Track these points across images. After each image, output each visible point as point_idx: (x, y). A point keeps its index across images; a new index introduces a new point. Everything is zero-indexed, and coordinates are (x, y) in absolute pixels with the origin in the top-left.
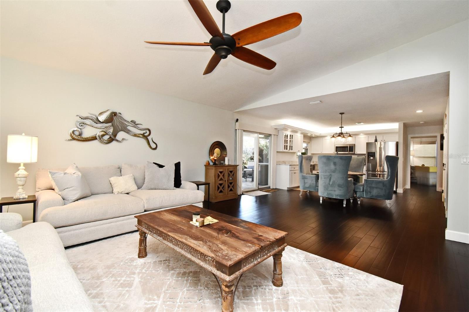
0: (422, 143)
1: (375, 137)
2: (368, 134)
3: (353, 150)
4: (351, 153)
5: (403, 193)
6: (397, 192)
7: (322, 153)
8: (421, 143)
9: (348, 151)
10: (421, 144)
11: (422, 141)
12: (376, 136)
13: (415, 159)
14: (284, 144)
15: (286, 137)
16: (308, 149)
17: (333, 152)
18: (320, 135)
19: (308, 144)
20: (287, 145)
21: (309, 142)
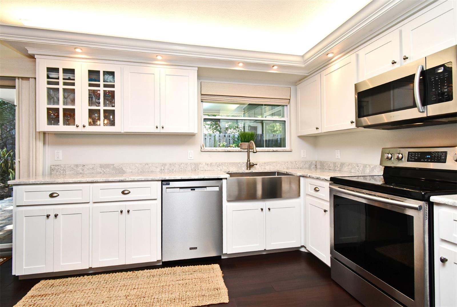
7: (319, 132)
14: (48, 104)
15: (64, 79)
16: (285, 121)
17: (352, 122)
18: (305, 62)
19: (287, 106)
20: (73, 110)
21: (289, 99)
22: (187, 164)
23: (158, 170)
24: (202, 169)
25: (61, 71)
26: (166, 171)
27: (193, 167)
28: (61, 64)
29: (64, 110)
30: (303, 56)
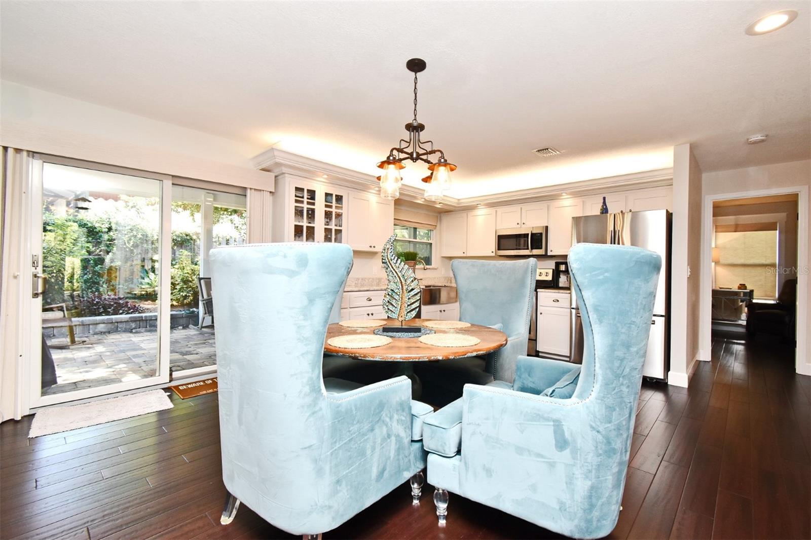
0: (739, 229)
1: (602, 201)
2: (581, 191)
3: (542, 245)
4: (536, 252)
5: (689, 386)
6: (669, 383)
7: (465, 255)
8: (737, 228)
9: (528, 249)
10: (735, 232)
11: (739, 223)
12: (604, 198)
13: (721, 271)
14: (295, 221)
15: (308, 198)
16: (431, 244)
17: (493, 252)
18: (458, 204)
19: (433, 230)
20: (313, 228)
21: (436, 226)
22: (373, 279)
23: (354, 284)
24: (383, 283)
25: (306, 191)
26: (359, 285)
27: (378, 281)
28: (307, 185)
29: (307, 227)
30: (459, 200)
